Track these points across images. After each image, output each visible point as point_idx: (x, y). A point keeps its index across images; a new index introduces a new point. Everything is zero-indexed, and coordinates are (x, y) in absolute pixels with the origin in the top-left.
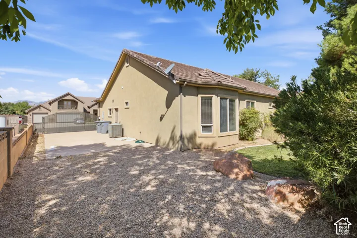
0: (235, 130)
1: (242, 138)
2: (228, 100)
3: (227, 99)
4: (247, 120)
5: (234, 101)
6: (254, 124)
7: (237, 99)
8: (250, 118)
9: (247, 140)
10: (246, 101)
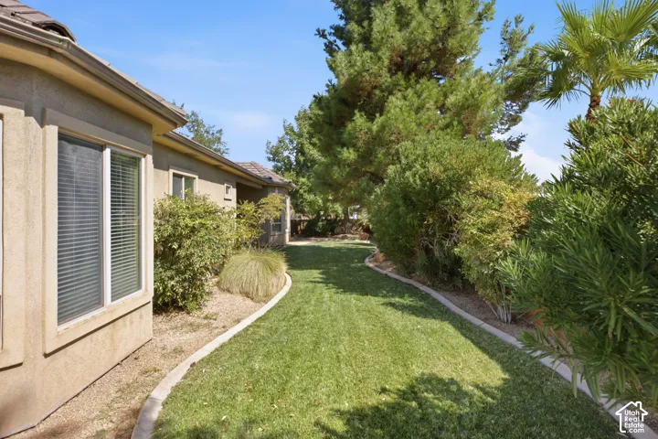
0: (139, 287)
1: (164, 305)
2: (107, 153)
3: (101, 148)
4: (180, 238)
5: (135, 162)
6: (208, 253)
7: (150, 157)
8: (193, 230)
9: (181, 309)
10: (172, 171)
